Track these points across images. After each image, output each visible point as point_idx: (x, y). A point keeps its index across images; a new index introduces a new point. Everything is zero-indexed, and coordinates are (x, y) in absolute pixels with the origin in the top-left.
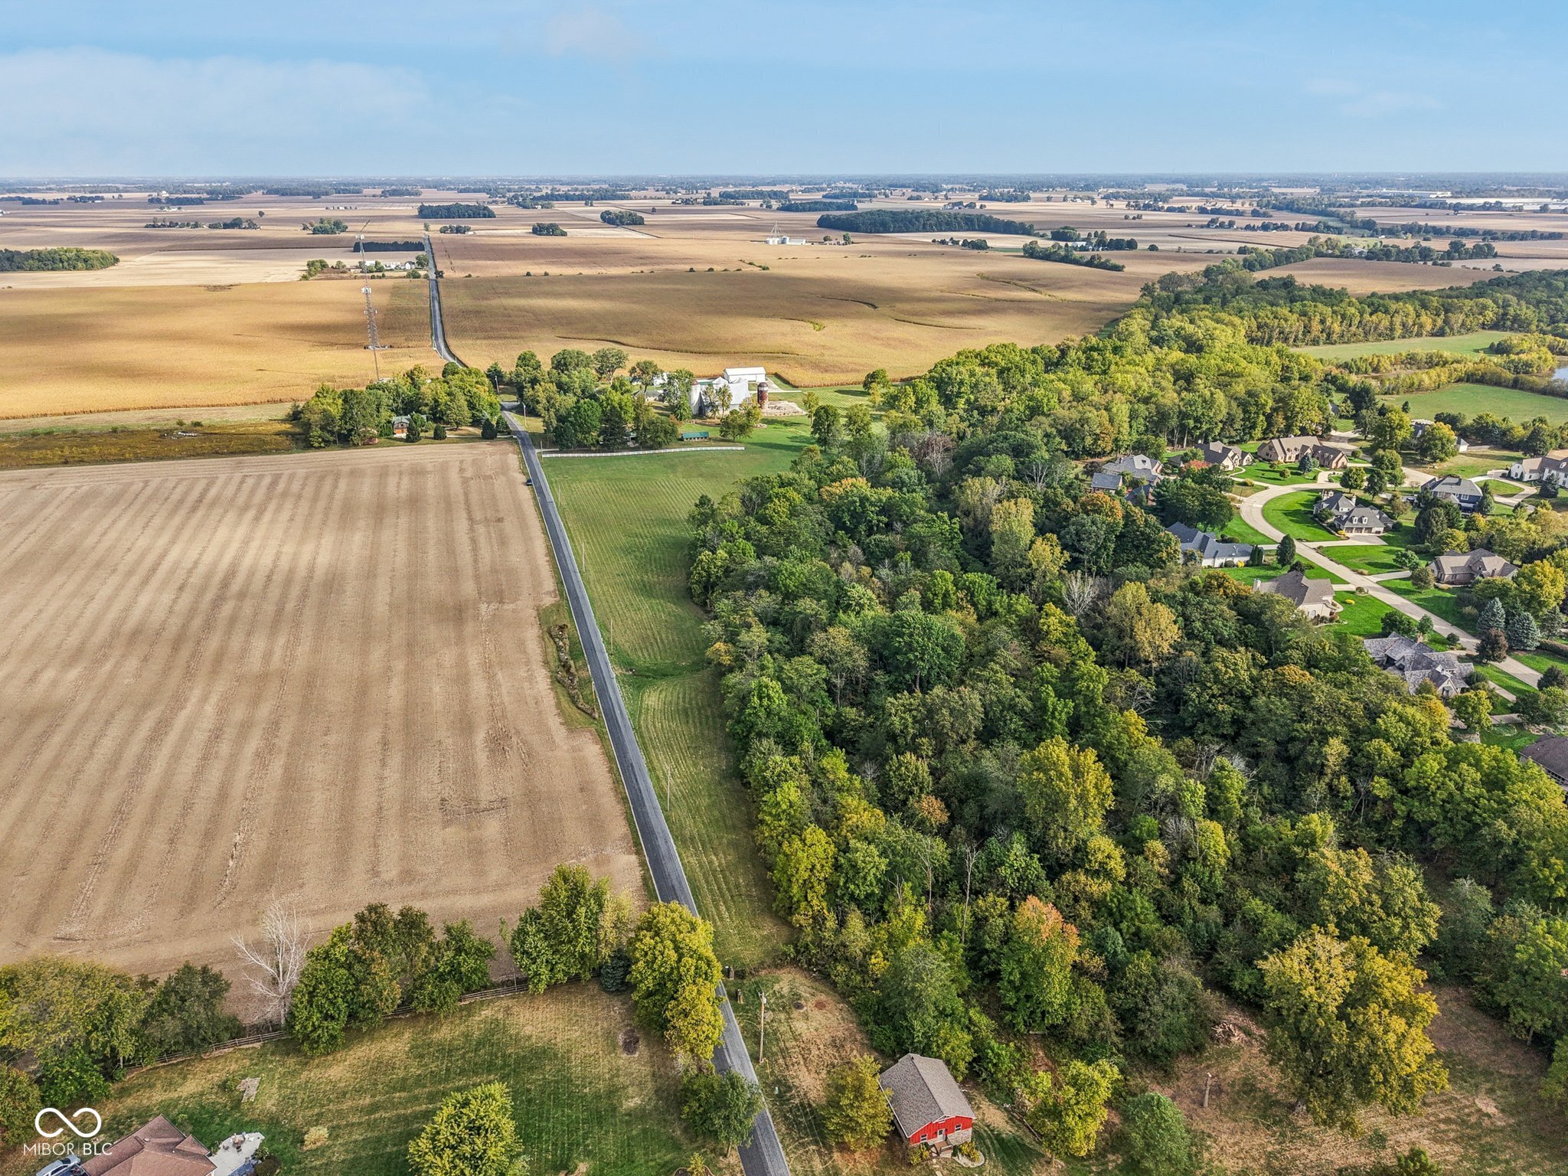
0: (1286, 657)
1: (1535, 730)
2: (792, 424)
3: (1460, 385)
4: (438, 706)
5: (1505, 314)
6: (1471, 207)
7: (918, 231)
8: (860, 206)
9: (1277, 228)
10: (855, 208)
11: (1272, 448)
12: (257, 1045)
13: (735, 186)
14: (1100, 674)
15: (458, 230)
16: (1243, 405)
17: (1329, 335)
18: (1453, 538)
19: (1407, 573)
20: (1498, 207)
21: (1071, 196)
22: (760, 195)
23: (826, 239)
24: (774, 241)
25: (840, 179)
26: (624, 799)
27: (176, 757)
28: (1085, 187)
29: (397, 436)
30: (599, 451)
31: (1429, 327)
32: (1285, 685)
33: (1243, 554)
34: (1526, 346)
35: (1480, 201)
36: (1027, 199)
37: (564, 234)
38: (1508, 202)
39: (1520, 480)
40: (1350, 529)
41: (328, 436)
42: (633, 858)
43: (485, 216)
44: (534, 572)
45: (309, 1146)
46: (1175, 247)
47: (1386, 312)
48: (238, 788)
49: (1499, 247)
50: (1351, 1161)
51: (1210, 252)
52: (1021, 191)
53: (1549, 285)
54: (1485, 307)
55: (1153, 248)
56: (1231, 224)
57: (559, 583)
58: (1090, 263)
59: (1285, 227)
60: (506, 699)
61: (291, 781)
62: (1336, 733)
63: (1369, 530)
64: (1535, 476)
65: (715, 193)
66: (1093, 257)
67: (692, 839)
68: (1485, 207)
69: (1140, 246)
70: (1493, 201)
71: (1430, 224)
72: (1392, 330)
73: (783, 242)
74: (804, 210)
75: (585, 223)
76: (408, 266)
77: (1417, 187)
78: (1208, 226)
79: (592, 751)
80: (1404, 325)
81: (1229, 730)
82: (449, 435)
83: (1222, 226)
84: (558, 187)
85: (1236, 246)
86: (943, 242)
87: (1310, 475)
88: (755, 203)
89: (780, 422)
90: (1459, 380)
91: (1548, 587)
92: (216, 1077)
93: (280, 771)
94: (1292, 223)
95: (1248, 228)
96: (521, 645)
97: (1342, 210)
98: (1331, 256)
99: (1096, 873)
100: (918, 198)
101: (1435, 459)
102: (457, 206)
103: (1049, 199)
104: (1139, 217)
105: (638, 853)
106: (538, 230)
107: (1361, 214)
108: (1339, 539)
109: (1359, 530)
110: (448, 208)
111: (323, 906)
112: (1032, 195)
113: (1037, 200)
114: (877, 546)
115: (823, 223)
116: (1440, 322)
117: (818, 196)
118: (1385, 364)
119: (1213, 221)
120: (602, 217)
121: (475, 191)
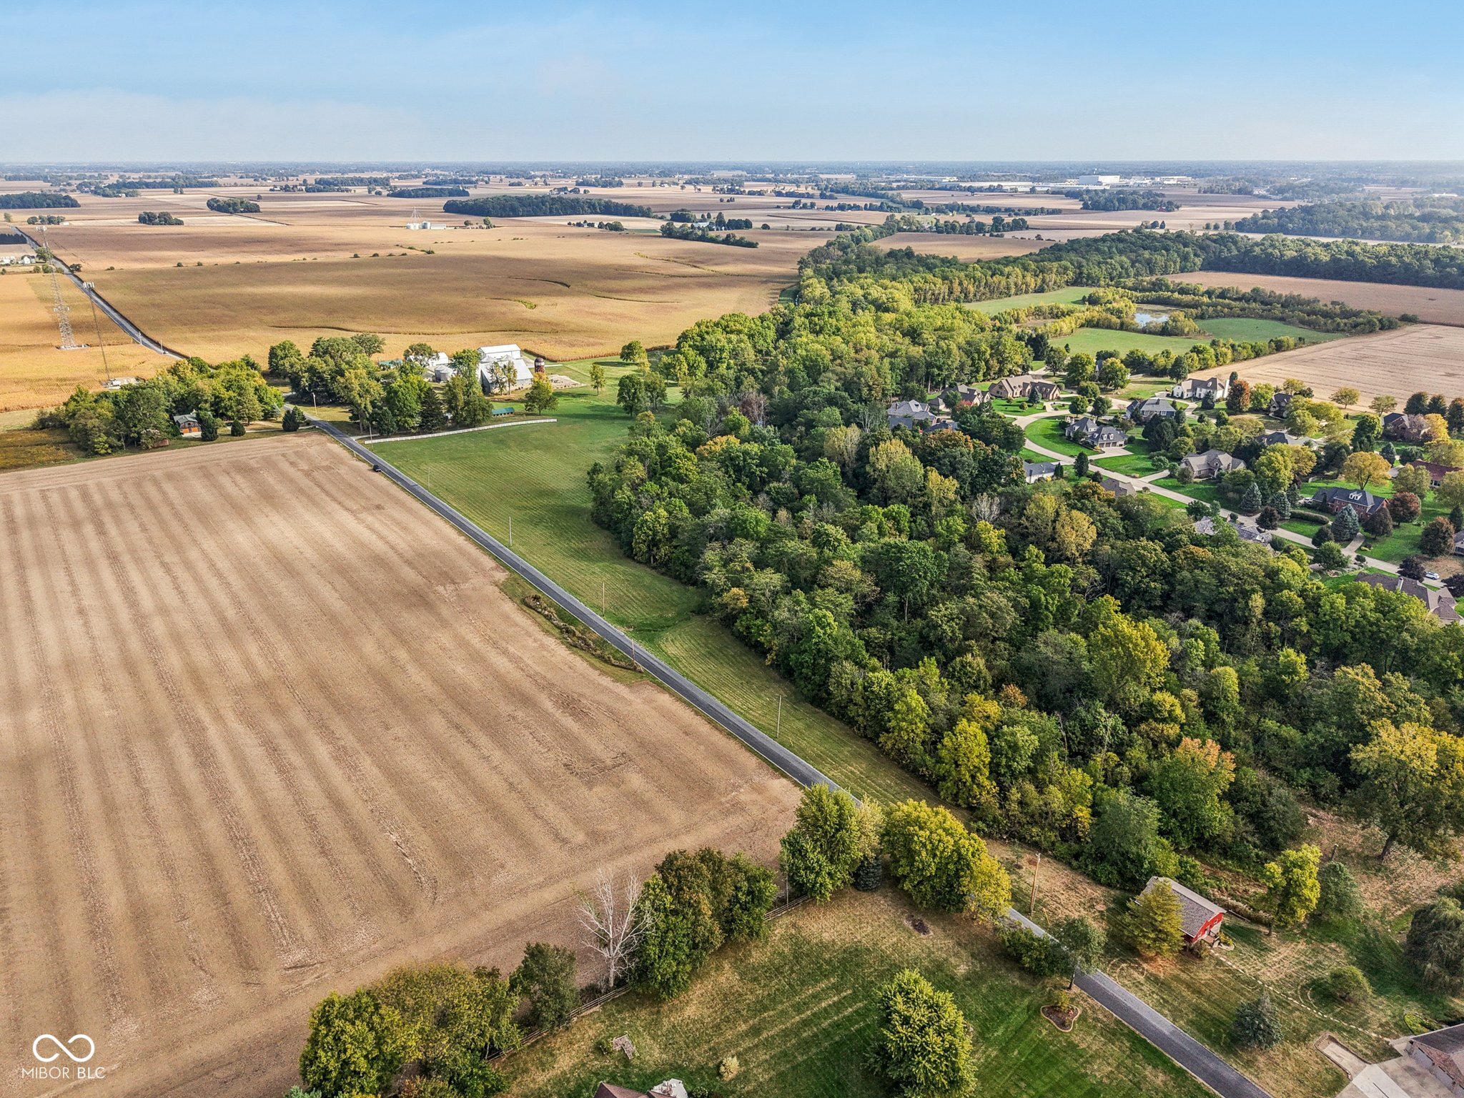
0: (1178, 541)
1: (1331, 573)
2: (580, 395)
3: (1085, 329)
4: (477, 685)
5: (1081, 273)
6: (981, 190)
7: (545, 215)
8: (472, 191)
9: (850, 208)
10: (467, 194)
11: (1001, 387)
12: (597, 1009)
13: (321, 173)
14: (1066, 571)
15: (50, 221)
16: (968, 353)
17: (966, 296)
18: (1186, 444)
19: (1167, 472)
20: (1000, 189)
21: (658, 182)
22: (360, 182)
23: (467, 223)
24: (415, 226)
25: (427, 166)
26: (729, 734)
27: (247, 774)
28: (665, 173)
29: (186, 435)
30: (418, 434)
31: (1033, 286)
32: (1195, 561)
33: (1049, 470)
34: (1110, 297)
35: (986, 185)
36: (620, 184)
37: (180, 223)
38: (1007, 185)
39: (1181, 398)
40: (1102, 445)
41: (114, 441)
42: (784, 781)
43: (67, 205)
44: (460, 551)
45: (728, 1077)
46: (785, 225)
47: (1002, 274)
48: (347, 791)
49: (1030, 220)
50: (1439, 883)
51: (813, 229)
52: (611, 177)
53: (1097, 250)
54: (1066, 269)
55: (765, 227)
56: (812, 205)
57: (495, 559)
58: (726, 241)
59: (857, 208)
60: (538, 669)
61: (395, 777)
62: (1254, 591)
63: (1115, 444)
64: (1190, 394)
65: (311, 180)
66: (728, 236)
67: (820, 756)
68: (991, 189)
69: (755, 225)
70: (995, 184)
71: (965, 203)
72: (1008, 288)
73: (424, 227)
74: (417, 196)
75: (196, 212)
76: (27, 260)
77: (928, 173)
78: (793, 207)
79: (665, 699)
80: (1016, 284)
81: (1158, 603)
82: (247, 430)
83: (805, 207)
84: (127, 175)
85: (833, 224)
86: (579, 225)
87: (1038, 406)
88: (362, 190)
89: (568, 394)
90: (1082, 326)
91: (1283, 471)
92: (586, 1045)
93: (375, 770)
94: (862, 204)
95: (827, 208)
96: (506, 618)
97: (890, 193)
98: (910, 230)
99: (1164, 720)
100: (519, 184)
101: (1116, 386)
102: (29, 195)
103: (640, 185)
104: (731, 200)
105: (785, 776)
106: (147, 219)
107: (907, 196)
108: (1098, 453)
109: (1108, 445)
110: (20, 197)
111: (541, 879)
112: (624, 181)
113: (632, 186)
114: (777, 493)
115: (450, 208)
116: (1039, 282)
117: (418, 183)
118: (1023, 316)
119: (797, 203)
120: (209, 205)
121: (27, 179)
